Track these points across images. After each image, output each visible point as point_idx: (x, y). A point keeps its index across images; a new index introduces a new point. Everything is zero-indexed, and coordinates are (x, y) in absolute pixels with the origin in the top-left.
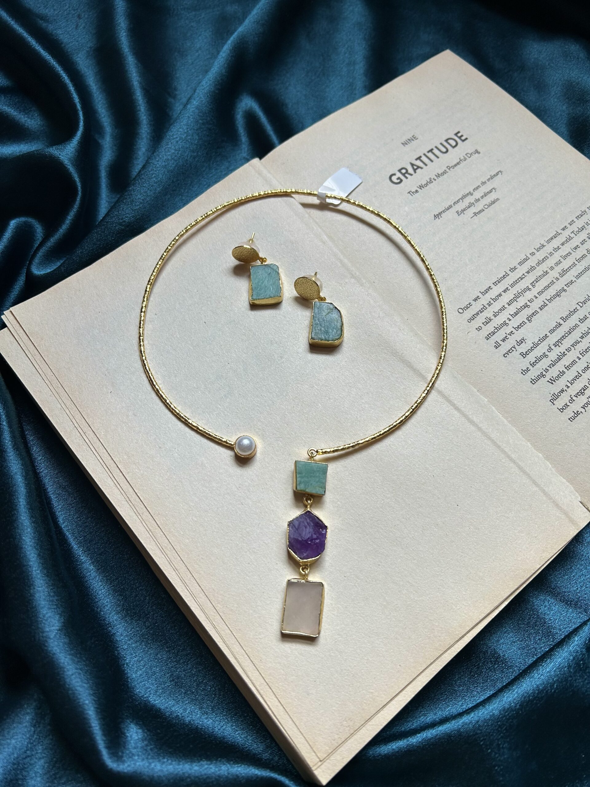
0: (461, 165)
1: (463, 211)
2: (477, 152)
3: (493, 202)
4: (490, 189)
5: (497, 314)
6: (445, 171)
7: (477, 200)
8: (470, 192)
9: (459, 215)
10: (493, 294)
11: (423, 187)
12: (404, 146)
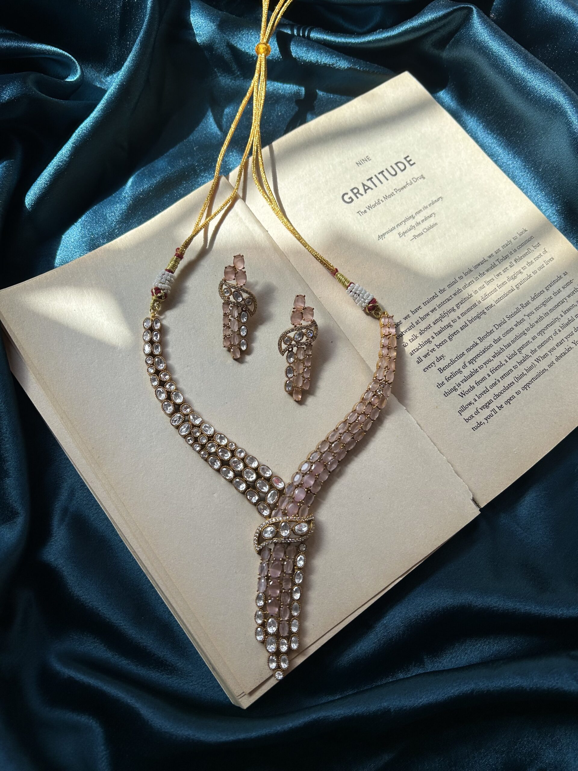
0: (407, 188)
1: (404, 233)
2: (422, 177)
3: (432, 227)
4: (430, 214)
5: (423, 332)
6: (393, 193)
7: (418, 224)
8: (412, 215)
9: (400, 237)
10: (421, 313)
11: (371, 208)
12: (358, 166)
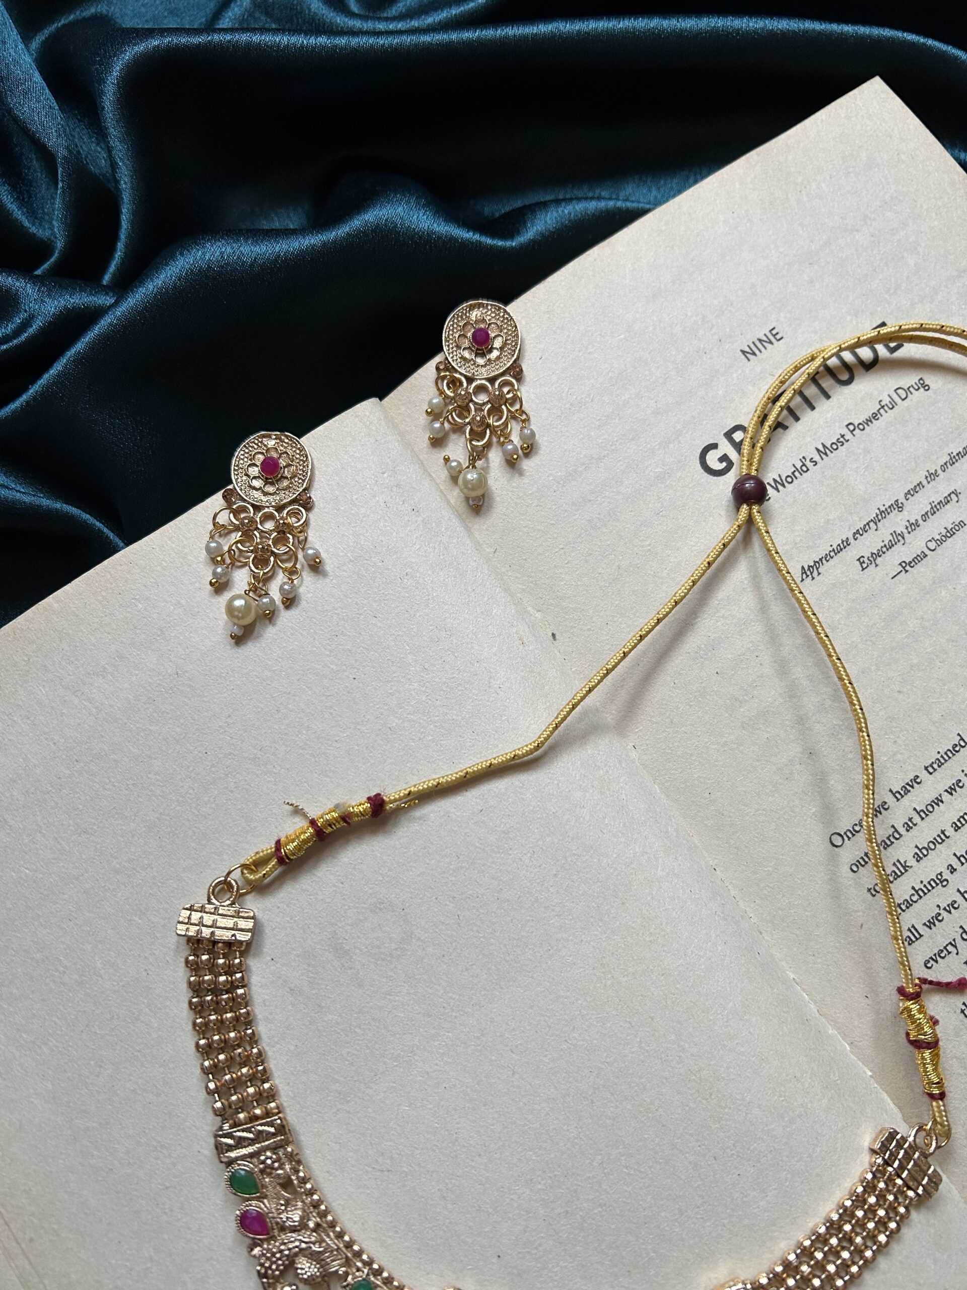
0: (881, 419)
1: (875, 556)
2: (923, 385)
3: (950, 533)
4: (946, 495)
5: (925, 852)
6: (843, 436)
7: (913, 526)
8: (897, 501)
9: (863, 569)
10: (919, 798)
11: (783, 485)
12: (749, 360)
